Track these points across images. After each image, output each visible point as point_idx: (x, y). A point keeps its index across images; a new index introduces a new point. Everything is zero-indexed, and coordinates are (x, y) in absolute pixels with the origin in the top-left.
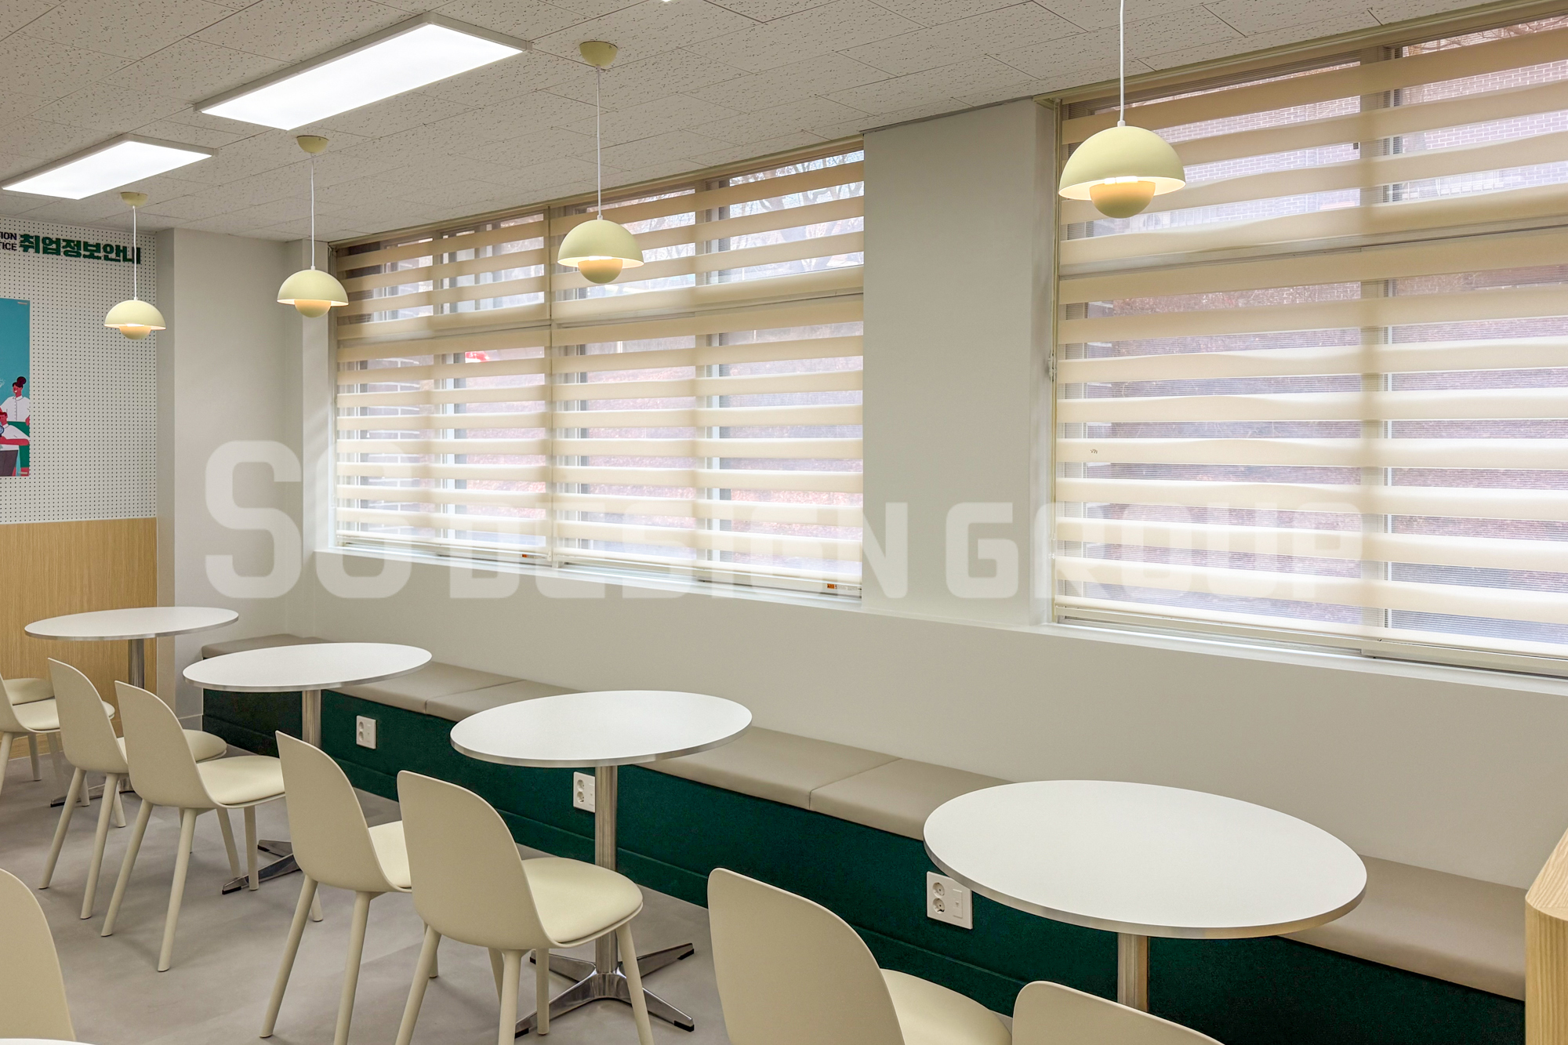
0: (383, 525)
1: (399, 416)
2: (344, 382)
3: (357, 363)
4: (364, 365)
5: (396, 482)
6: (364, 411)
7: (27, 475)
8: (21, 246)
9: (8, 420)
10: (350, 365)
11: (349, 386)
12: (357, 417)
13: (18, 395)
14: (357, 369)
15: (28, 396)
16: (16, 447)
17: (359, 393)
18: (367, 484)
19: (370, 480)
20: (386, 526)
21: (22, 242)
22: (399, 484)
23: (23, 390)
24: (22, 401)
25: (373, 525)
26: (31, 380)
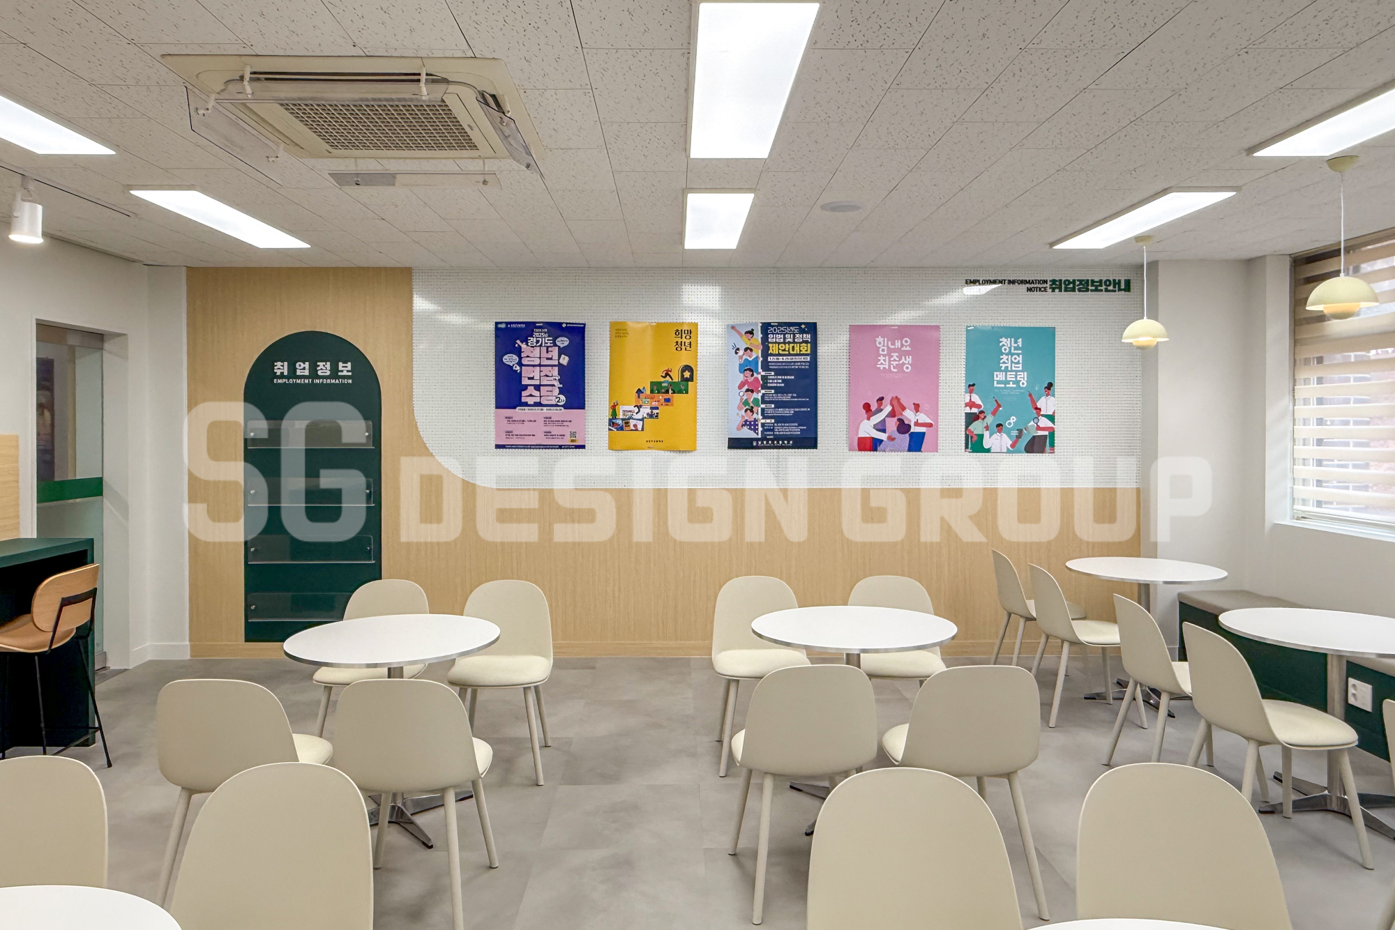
0: (1335, 503)
1: (1352, 405)
2: (1301, 375)
3: (1314, 358)
4: (1320, 360)
5: (1348, 465)
6: (1320, 401)
7: (1054, 452)
8: (1050, 288)
9: (1042, 413)
10: (1307, 361)
11: (1305, 379)
12: (1313, 406)
13: (1047, 395)
14: (1313, 364)
15: (1054, 396)
16: (1046, 433)
17: (1316, 385)
18: (1321, 466)
19: (1325, 463)
20: (1338, 503)
21: (1051, 285)
22: (1350, 466)
23: (1051, 392)
24: (1051, 398)
25: (1326, 503)
26: (1056, 384)
